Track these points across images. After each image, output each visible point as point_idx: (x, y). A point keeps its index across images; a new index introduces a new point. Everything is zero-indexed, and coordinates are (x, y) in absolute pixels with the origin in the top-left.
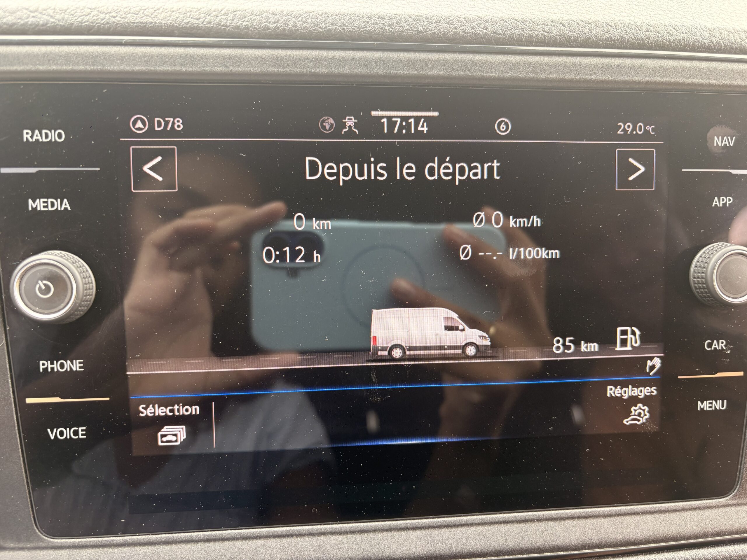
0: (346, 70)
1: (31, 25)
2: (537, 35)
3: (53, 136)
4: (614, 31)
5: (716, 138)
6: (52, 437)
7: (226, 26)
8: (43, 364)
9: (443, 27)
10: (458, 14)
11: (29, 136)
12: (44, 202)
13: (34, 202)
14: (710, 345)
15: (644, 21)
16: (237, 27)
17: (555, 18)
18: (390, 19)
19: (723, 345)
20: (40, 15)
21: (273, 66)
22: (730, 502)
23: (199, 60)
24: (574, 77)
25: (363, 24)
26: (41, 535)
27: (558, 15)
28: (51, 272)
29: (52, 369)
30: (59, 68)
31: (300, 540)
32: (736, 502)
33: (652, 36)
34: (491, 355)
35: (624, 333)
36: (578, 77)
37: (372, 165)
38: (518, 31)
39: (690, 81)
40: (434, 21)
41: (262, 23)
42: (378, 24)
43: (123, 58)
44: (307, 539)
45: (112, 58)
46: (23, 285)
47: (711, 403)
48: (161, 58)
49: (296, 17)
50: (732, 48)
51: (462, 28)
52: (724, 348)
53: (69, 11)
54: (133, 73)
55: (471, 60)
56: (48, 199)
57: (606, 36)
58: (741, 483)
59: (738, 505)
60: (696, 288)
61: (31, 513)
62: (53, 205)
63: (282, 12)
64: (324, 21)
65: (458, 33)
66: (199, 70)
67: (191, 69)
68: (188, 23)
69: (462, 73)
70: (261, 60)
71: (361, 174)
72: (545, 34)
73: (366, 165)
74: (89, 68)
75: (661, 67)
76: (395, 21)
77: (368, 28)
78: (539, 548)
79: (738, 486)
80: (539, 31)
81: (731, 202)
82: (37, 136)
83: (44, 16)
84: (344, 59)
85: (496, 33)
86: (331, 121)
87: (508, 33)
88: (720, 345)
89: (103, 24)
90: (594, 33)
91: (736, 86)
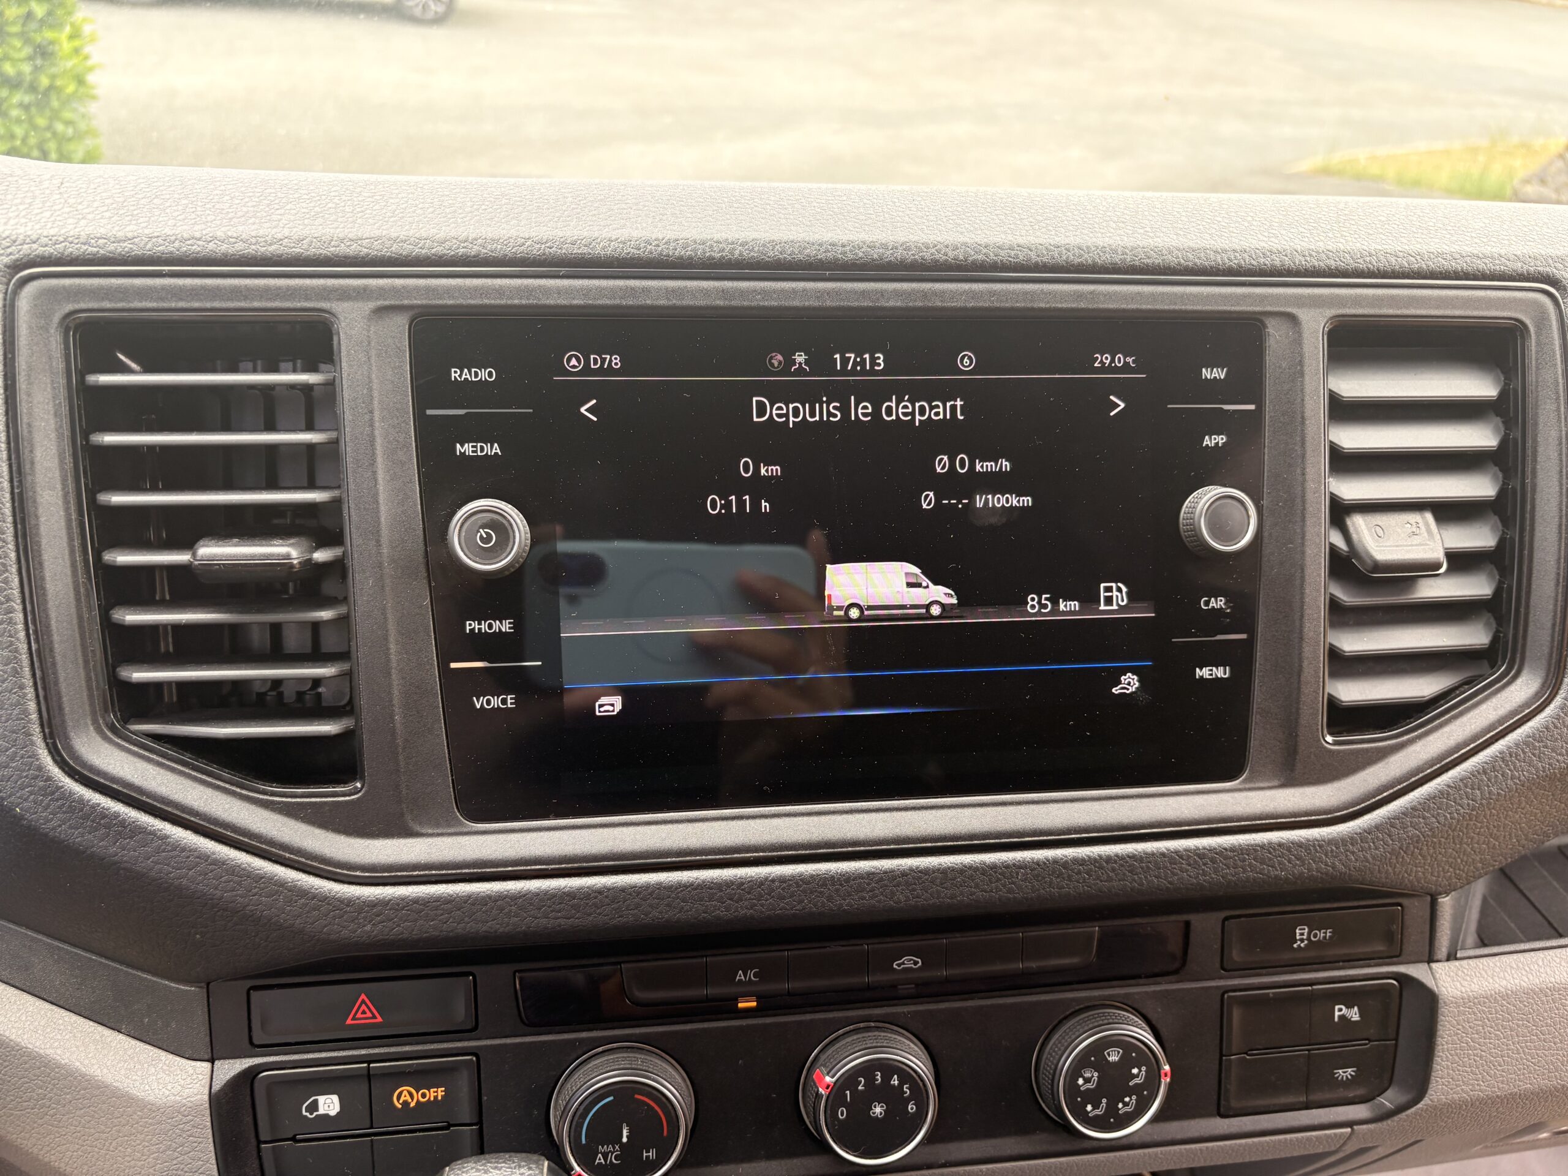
0: (796, 303)
1: (461, 256)
2: (1001, 261)
3: (483, 374)
4: (1086, 256)
5: (1204, 370)
6: (478, 707)
7: (668, 256)
8: (470, 625)
9: (899, 254)
10: (916, 238)
11: (457, 375)
12: (473, 447)
13: (462, 446)
14: (1207, 603)
15: (1120, 242)
16: (681, 258)
17: (1021, 241)
18: (843, 246)
19: (1221, 603)
20: (471, 245)
21: (719, 299)
22: (1241, 787)
23: (640, 293)
24: (1043, 305)
25: (814, 252)
26: (462, 818)
27: (1024, 238)
28: (492, 520)
29: (480, 629)
30: (493, 302)
31: (751, 822)
32: (1247, 786)
33: (1128, 260)
34: (959, 615)
35: (1109, 589)
36: (1048, 306)
37: (825, 405)
38: (980, 257)
39: (1172, 307)
40: (890, 248)
41: (706, 252)
42: (829, 252)
43: (559, 291)
44: (758, 821)
45: (547, 291)
46: (463, 534)
47: (1211, 670)
48: (600, 291)
49: (742, 245)
50: (1219, 270)
51: (921, 254)
52: (1224, 607)
53: (501, 241)
54: (572, 307)
55: (930, 289)
56: (477, 443)
57: (1077, 261)
58: (1251, 764)
59: (1250, 789)
60: (1187, 538)
61: (452, 793)
62: (482, 449)
63: (727, 239)
64: (772, 250)
65: (916, 260)
66: (640, 303)
67: (631, 303)
68: (629, 253)
69: (921, 304)
70: (706, 292)
71: (813, 415)
72: (1010, 259)
73: (817, 405)
74: (524, 302)
75: (1139, 293)
76: (848, 248)
77: (819, 257)
78: (1019, 832)
79: (1248, 769)
80: (1004, 256)
81: (1224, 441)
82: (466, 375)
83: (475, 247)
84: (794, 291)
85: (955, 259)
86: (780, 357)
87: (971, 259)
88: (1219, 603)
89: (539, 255)
90: (1064, 258)
91: (1225, 312)
